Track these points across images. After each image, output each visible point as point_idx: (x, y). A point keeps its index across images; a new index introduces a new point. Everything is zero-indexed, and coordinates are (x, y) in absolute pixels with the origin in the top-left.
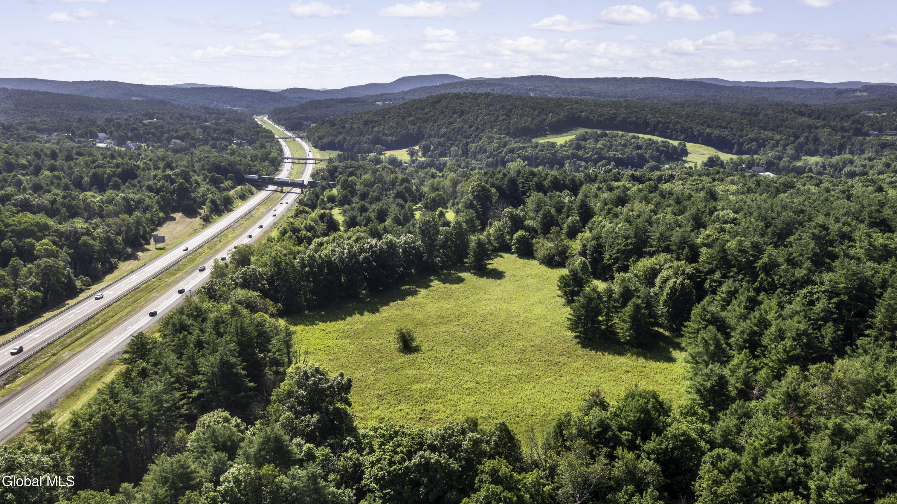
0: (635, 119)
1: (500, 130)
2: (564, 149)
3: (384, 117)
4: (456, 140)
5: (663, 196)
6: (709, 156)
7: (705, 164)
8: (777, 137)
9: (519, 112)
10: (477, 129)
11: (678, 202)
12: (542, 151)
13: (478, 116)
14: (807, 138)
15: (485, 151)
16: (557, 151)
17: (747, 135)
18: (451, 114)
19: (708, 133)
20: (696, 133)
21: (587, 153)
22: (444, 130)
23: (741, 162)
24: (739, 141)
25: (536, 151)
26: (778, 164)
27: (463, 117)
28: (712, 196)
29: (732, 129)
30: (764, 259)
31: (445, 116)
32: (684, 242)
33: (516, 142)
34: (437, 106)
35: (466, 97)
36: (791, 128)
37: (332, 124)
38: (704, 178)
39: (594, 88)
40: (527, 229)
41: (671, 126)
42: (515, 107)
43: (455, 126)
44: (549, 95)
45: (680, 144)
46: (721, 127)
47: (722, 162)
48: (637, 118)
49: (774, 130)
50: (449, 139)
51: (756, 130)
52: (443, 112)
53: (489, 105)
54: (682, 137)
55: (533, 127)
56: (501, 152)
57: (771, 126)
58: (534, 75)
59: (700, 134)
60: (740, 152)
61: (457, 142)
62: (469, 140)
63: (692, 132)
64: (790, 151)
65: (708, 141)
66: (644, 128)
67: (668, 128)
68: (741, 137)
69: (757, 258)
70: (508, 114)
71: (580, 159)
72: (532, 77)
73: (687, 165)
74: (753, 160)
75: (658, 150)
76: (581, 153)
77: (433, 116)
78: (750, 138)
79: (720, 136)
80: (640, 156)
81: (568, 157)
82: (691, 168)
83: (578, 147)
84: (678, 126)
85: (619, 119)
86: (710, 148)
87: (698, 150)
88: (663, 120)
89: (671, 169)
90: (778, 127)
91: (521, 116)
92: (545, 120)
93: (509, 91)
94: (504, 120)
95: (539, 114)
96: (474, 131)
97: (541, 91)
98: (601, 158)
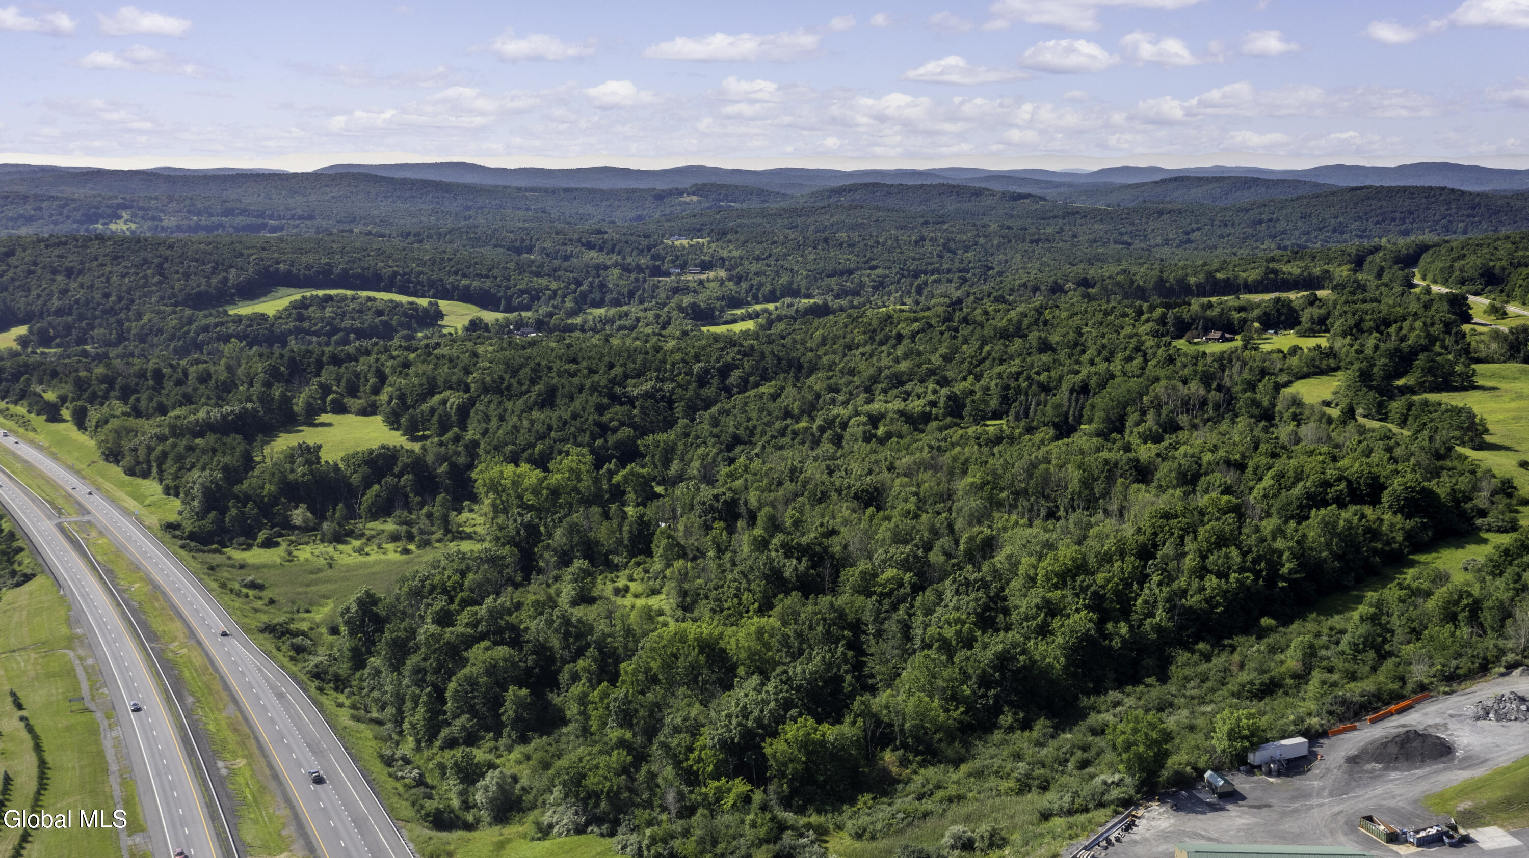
0: (359, 270)
1: (162, 298)
2: (281, 321)
5: (438, 359)
6: (470, 318)
7: (467, 329)
8: (554, 285)
10: (120, 299)
11: (451, 360)
12: (250, 326)
14: (591, 284)
16: (272, 325)
17: (515, 286)
19: (464, 285)
20: (449, 287)
21: (316, 325)
23: (508, 322)
24: (506, 293)
25: (242, 327)
26: (549, 323)
28: (475, 355)
29: (496, 278)
30: (506, 383)
32: (459, 383)
33: (206, 316)
34: (12, 261)
36: (572, 272)
38: (467, 343)
41: (413, 278)
42: (166, 259)
45: (430, 303)
46: (480, 276)
47: (487, 325)
48: (363, 269)
49: (550, 276)
50: (76, 316)
51: (527, 278)
52: (33, 273)
53: (117, 257)
54: (431, 293)
55: (214, 291)
56: (188, 332)
57: (547, 269)
59: (455, 288)
60: (509, 309)
63: (443, 286)
64: (569, 304)
65: (466, 297)
66: (375, 282)
67: (409, 281)
68: (508, 288)
69: (502, 383)
70: (161, 272)
71: (308, 332)
73: (445, 331)
74: (522, 320)
75: (405, 314)
76: (306, 325)
78: (519, 290)
79: (481, 289)
80: (386, 324)
81: (290, 332)
82: (450, 334)
83: (300, 317)
84: (423, 277)
85: (337, 271)
86: (469, 305)
87: (455, 309)
88: (400, 270)
89: (426, 337)
90: (557, 269)
91: (186, 275)
92: (227, 279)
94: (160, 283)
95: (214, 270)
96: (116, 303)
98: (335, 331)
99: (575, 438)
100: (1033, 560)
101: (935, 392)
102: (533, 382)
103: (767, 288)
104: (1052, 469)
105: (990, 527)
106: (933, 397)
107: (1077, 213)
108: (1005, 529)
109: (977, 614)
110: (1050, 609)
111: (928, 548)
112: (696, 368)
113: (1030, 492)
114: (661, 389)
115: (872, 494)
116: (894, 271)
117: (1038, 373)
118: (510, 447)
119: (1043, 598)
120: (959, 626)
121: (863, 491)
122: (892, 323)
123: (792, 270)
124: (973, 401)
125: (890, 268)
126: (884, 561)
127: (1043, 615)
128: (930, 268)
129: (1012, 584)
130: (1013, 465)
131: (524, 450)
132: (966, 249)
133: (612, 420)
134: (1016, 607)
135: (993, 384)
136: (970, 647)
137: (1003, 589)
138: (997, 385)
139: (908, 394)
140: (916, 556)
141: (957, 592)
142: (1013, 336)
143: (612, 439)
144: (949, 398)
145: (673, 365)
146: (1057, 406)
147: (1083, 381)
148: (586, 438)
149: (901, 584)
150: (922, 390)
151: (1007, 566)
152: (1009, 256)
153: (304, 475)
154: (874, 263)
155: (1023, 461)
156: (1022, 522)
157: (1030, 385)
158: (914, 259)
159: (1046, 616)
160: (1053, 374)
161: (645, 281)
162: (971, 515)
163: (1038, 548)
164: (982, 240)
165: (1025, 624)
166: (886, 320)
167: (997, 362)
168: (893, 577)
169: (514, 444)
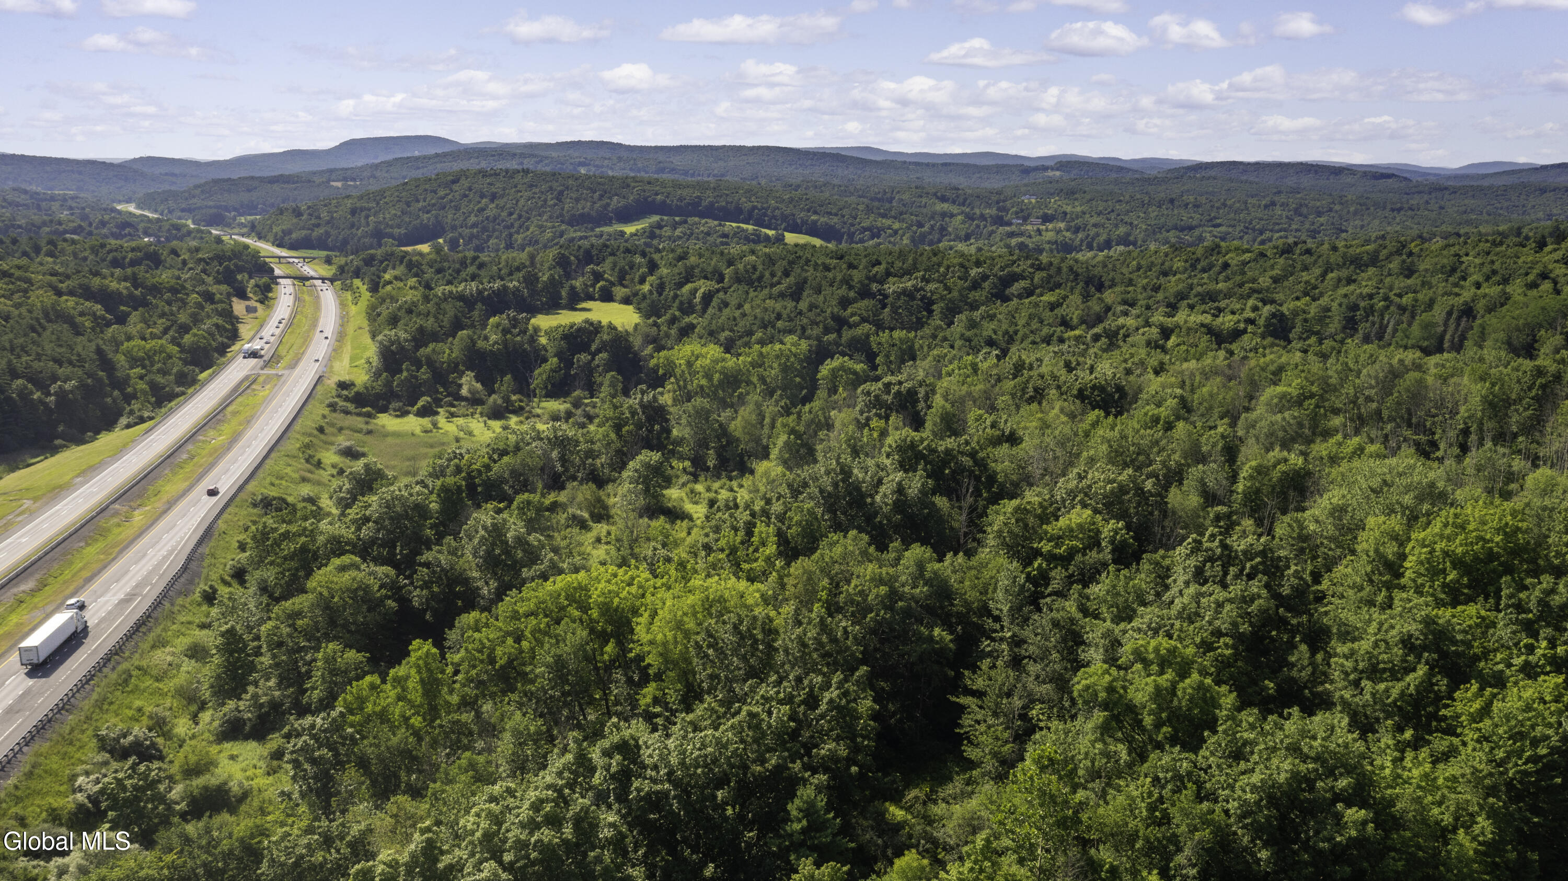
0: (724, 203)
1: (551, 217)
2: (635, 238)
3: (378, 204)
4: (494, 230)
5: (714, 254)
8: (896, 226)
9: (574, 196)
10: (520, 217)
11: (723, 255)
12: (609, 240)
13: (518, 201)
14: (932, 227)
15: (537, 242)
16: (626, 241)
17: (860, 224)
18: (478, 199)
20: (799, 221)
22: (473, 219)
24: (849, 229)
25: (602, 241)
27: (496, 202)
29: (844, 216)
31: (470, 201)
32: (714, 273)
33: (575, 231)
34: (455, 187)
35: (496, 174)
36: (918, 217)
37: (298, 213)
39: (677, 161)
40: (607, 280)
41: (769, 212)
42: (567, 188)
43: (488, 213)
44: (610, 173)
45: (778, 233)
46: (830, 214)
48: (727, 203)
49: (895, 218)
50: (485, 229)
51: (872, 218)
52: (466, 196)
53: (531, 186)
54: (782, 225)
55: (593, 213)
57: (893, 213)
58: (583, 139)
59: (804, 222)
60: (849, 243)
61: (496, 233)
62: (513, 230)
63: (794, 220)
65: (812, 230)
66: (734, 216)
67: (765, 215)
68: (853, 225)
70: (559, 197)
72: (579, 143)
75: (749, 239)
76: (655, 242)
77: (451, 201)
78: (863, 228)
79: (827, 224)
81: (638, 246)
83: (652, 236)
84: (777, 212)
85: (705, 203)
86: (814, 239)
87: (799, 239)
88: (759, 205)
90: (901, 214)
91: (577, 200)
92: (608, 205)
93: (547, 165)
94: (555, 205)
95: (601, 197)
96: (515, 220)
97: (597, 166)
99: (804, 329)
100: (1396, 523)
101: (1255, 309)
102: (786, 274)
103: (1102, 238)
104: (1430, 380)
105: (1304, 454)
106: (1252, 315)
107: (1446, 188)
108: (1334, 460)
109: (1239, 638)
110: (1444, 655)
111: (1175, 476)
112: (974, 272)
113: (1385, 414)
114: (922, 289)
115: (1111, 395)
116: (1238, 229)
117: (1400, 296)
118: (727, 333)
119: (1429, 622)
120: (1169, 675)
121: (1094, 387)
122: (1219, 253)
123: (1131, 224)
124: (1306, 320)
125: (1234, 226)
126: (1072, 494)
127: (1422, 670)
128: (1277, 227)
129: (1340, 570)
130: (1359, 372)
131: (741, 337)
132: (1319, 214)
133: (853, 315)
134: (1348, 634)
135: (1335, 305)
136: (1193, 743)
137: (1317, 577)
138: (1340, 305)
139: (1220, 310)
140: (1140, 491)
141: (1199, 576)
142: (1367, 266)
143: (847, 334)
144: (1274, 315)
145: (948, 267)
146: (1427, 326)
147: (1466, 303)
148: (816, 331)
149: (1094, 542)
150: (1238, 306)
151: (1331, 530)
152: (1365, 222)
153: (496, 343)
154: (1218, 221)
155: (1377, 366)
156: (1371, 448)
157: (1387, 307)
158: (1261, 219)
159: (1430, 674)
160: (1420, 296)
161: (985, 226)
162: (1271, 434)
163: (1408, 499)
164: (1337, 207)
165: (1366, 684)
166: (1213, 250)
167: (1344, 282)
168: (1080, 526)
169: (732, 330)
